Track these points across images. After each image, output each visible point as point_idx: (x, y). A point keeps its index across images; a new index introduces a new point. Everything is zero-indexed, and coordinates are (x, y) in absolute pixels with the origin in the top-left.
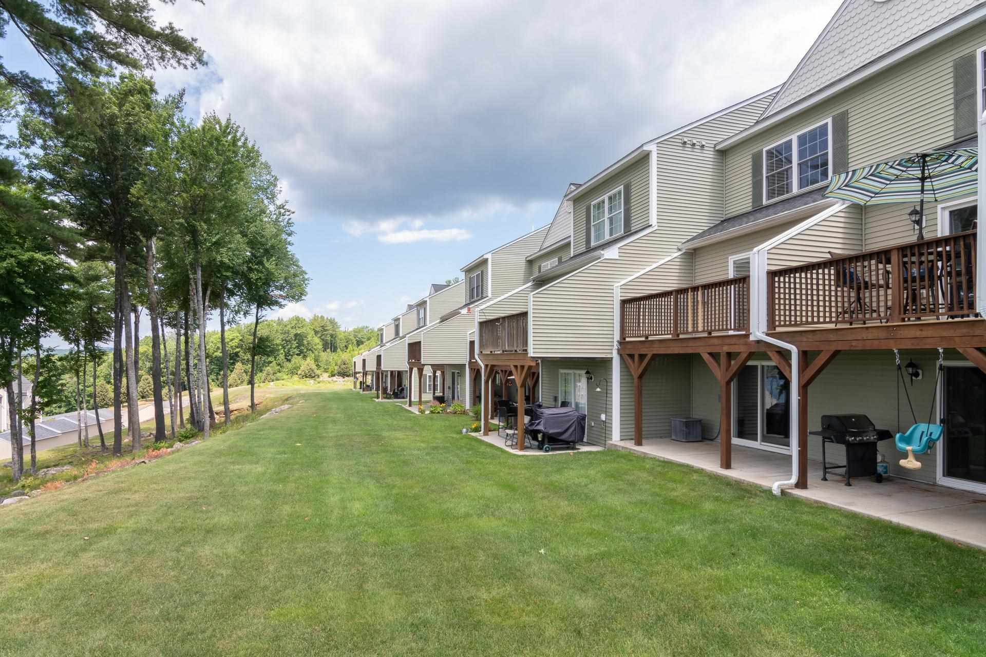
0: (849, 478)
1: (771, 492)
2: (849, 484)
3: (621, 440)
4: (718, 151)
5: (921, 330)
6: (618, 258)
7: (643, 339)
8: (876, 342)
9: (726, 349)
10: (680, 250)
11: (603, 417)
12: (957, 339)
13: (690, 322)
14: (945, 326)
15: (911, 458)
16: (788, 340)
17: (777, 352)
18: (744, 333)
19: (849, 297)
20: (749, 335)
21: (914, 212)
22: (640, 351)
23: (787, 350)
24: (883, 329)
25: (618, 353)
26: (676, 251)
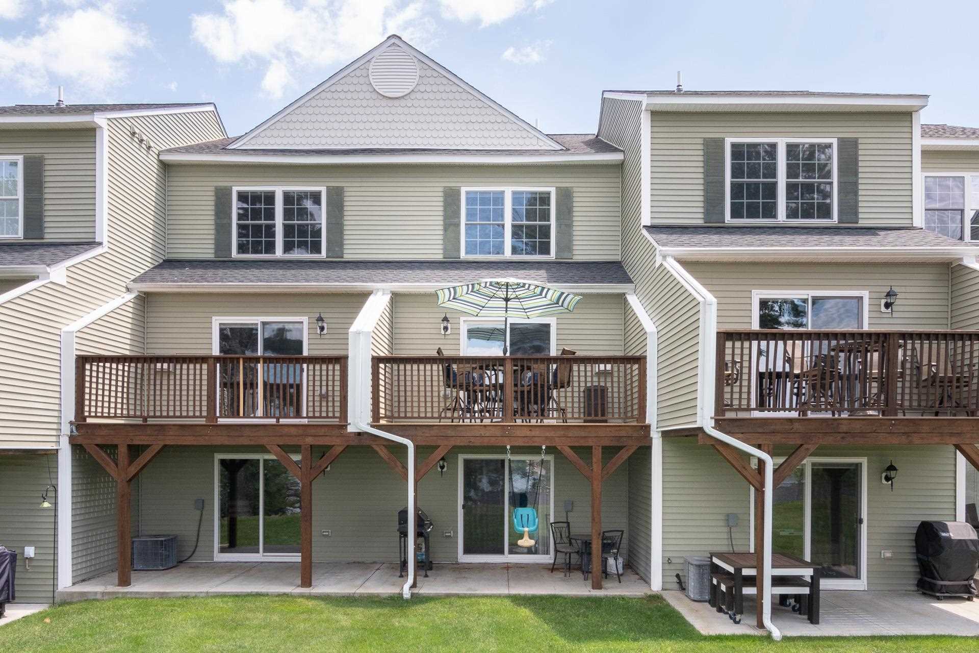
1: (403, 597)
2: (426, 576)
4: (161, 162)
5: (530, 430)
7: (139, 421)
8: (493, 439)
10: (128, 290)
11: (30, 552)
12: (557, 439)
14: (548, 428)
15: (526, 537)
16: (400, 433)
17: (384, 446)
18: (336, 422)
20: (346, 426)
21: (445, 319)
22: (132, 440)
23: (401, 444)
24: (500, 427)
25: (69, 443)
26: (124, 290)
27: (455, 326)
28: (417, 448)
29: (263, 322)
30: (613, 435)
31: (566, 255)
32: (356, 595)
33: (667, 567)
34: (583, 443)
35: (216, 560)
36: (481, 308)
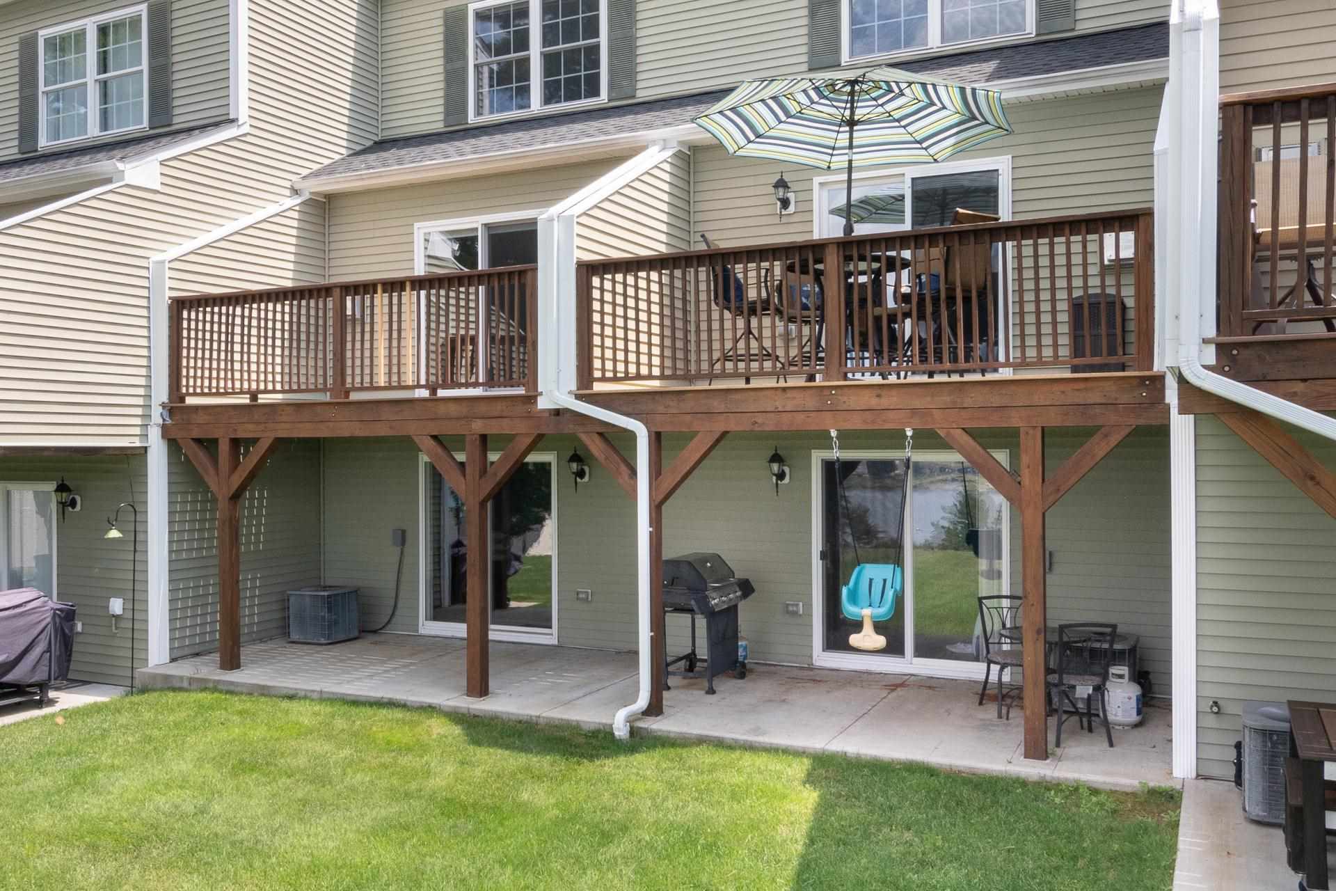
0: (713, 676)
2: (711, 691)
3: (173, 660)
5: (879, 396)
6: (158, 187)
7: (245, 400)
8: (802, 416)
9: (478, 427)
10: (295, 192)
11: (116, 606)
12: (937, 414)
13: (381, 361)
14: (917, 390)
15: (868, 628)
16: (624, 409)
17: (600, 434)
18: (521, 391)
19: (735, 329)
20: (535, 398)
21: (781, 184)
22: (235, 430)
23: (625, 430)
24: (814, 391)
25: (163, 437)
26: (288, 192)
27: (801, 196)
28: (657, 439)
29: (485, 225)
30: (1069, 401)
31: (1060, 23)
32: (541, 721)
33: (1211, 721)
34: (995, 421)
35: (422, 631)
36: (830, 151)
